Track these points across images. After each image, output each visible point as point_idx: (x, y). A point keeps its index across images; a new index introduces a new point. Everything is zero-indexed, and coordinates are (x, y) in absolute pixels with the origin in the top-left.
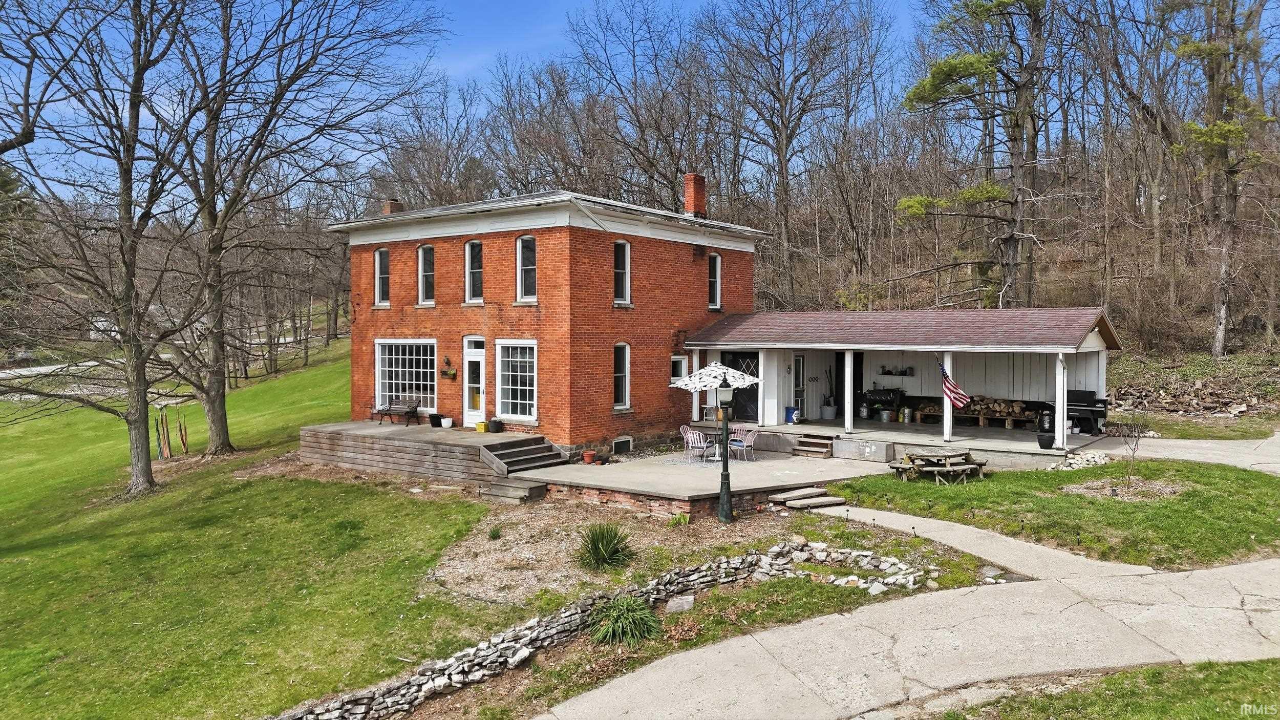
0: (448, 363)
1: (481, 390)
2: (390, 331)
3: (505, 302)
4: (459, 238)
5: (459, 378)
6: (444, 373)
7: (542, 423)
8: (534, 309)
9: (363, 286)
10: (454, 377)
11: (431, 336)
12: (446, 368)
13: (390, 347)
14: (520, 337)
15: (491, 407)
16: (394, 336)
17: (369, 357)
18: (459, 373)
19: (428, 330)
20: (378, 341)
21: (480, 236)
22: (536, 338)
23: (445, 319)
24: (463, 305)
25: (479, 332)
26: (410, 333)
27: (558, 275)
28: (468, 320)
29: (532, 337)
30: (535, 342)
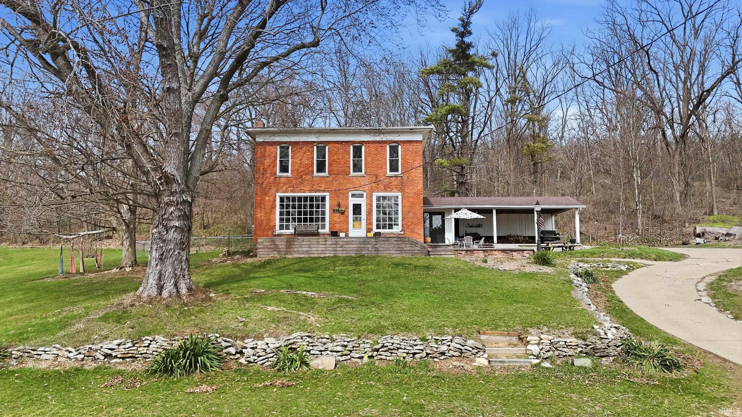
0: (339, 205)
1: (362, 218)
2: (290, 189)
3: (379, 174)
4: (346, 142)
5: (346, 213)
6: (334, 211)
7: (406, 232)
8: (399, 178)
9: (268, 164)
10: (343, 213)
11: (324, 191)
13: (288, 198)
14: (391, 191)
15: (370, 226)
16: (293, 191)
17: (270, 204)
18: (346, 210)
19: (323, 188)
20: (278, 194)
21: (362, 143)
23: (335, 183)
24: (349, 176)
25: (361, 189)
27: (415, 162)
28: (354, 183)
29: (399, 191)
30: (400, 193)
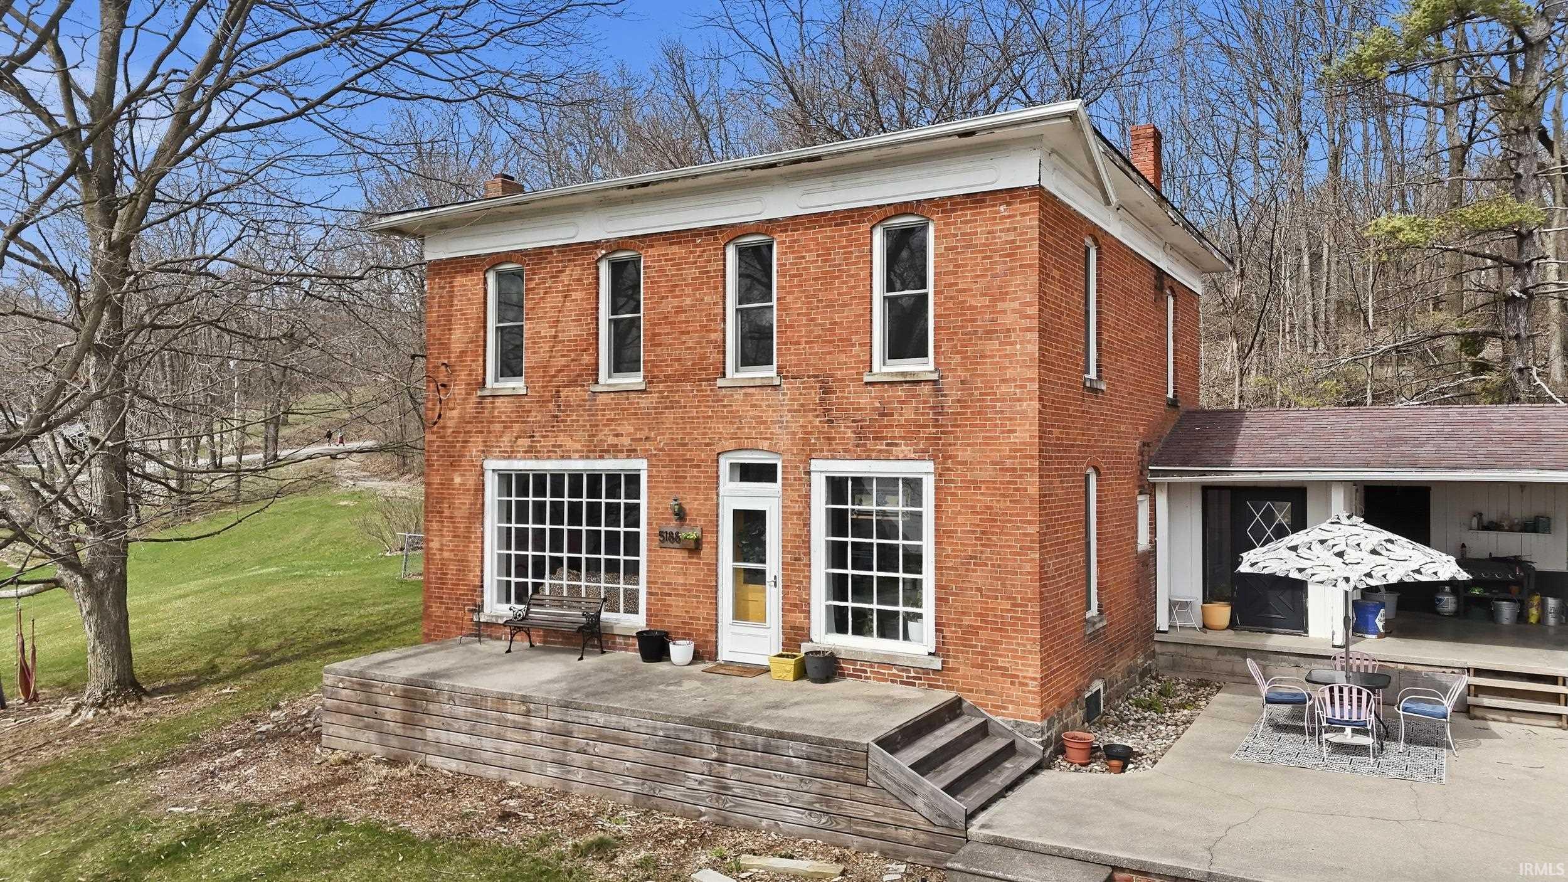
0: (681, 515)
1: (769, 577)
2: (524, 442)
3: (839, 374)
4: (712, 231)
5: (706, 549)
6: (667, 538)
7: (952, 663)
8: (926, 389)
9: (456, 346)
10: (695, 548)
11: (631, 453)
12: (672, 526)
13: (522, 478)
14: (885, 455)
15: (798, 618)
16: (532, 452)
17: (467, 499)
18: (709, 537)
19: (626, 441)
20: (491, 464)
21: (770, 226)
22: (934, 458)
23: (669, 415)
24: (720, 383)
25: (765, 444)
26: (578, 446)
27: (1000, 306)
28: (735, 417)
29: (921, 454)
30: (929, 466)
